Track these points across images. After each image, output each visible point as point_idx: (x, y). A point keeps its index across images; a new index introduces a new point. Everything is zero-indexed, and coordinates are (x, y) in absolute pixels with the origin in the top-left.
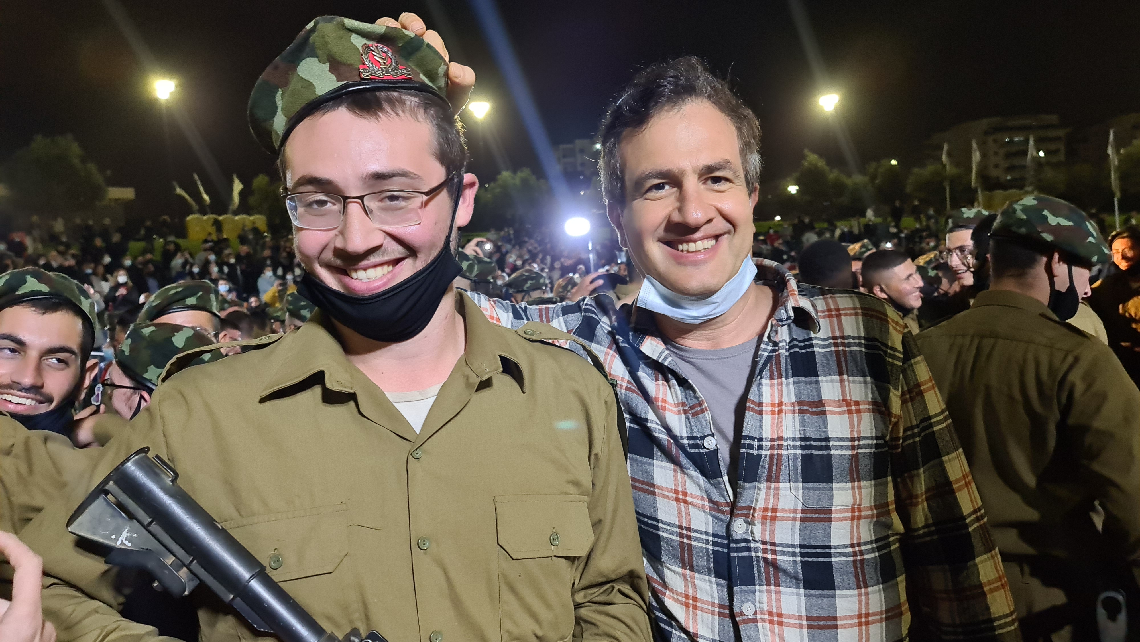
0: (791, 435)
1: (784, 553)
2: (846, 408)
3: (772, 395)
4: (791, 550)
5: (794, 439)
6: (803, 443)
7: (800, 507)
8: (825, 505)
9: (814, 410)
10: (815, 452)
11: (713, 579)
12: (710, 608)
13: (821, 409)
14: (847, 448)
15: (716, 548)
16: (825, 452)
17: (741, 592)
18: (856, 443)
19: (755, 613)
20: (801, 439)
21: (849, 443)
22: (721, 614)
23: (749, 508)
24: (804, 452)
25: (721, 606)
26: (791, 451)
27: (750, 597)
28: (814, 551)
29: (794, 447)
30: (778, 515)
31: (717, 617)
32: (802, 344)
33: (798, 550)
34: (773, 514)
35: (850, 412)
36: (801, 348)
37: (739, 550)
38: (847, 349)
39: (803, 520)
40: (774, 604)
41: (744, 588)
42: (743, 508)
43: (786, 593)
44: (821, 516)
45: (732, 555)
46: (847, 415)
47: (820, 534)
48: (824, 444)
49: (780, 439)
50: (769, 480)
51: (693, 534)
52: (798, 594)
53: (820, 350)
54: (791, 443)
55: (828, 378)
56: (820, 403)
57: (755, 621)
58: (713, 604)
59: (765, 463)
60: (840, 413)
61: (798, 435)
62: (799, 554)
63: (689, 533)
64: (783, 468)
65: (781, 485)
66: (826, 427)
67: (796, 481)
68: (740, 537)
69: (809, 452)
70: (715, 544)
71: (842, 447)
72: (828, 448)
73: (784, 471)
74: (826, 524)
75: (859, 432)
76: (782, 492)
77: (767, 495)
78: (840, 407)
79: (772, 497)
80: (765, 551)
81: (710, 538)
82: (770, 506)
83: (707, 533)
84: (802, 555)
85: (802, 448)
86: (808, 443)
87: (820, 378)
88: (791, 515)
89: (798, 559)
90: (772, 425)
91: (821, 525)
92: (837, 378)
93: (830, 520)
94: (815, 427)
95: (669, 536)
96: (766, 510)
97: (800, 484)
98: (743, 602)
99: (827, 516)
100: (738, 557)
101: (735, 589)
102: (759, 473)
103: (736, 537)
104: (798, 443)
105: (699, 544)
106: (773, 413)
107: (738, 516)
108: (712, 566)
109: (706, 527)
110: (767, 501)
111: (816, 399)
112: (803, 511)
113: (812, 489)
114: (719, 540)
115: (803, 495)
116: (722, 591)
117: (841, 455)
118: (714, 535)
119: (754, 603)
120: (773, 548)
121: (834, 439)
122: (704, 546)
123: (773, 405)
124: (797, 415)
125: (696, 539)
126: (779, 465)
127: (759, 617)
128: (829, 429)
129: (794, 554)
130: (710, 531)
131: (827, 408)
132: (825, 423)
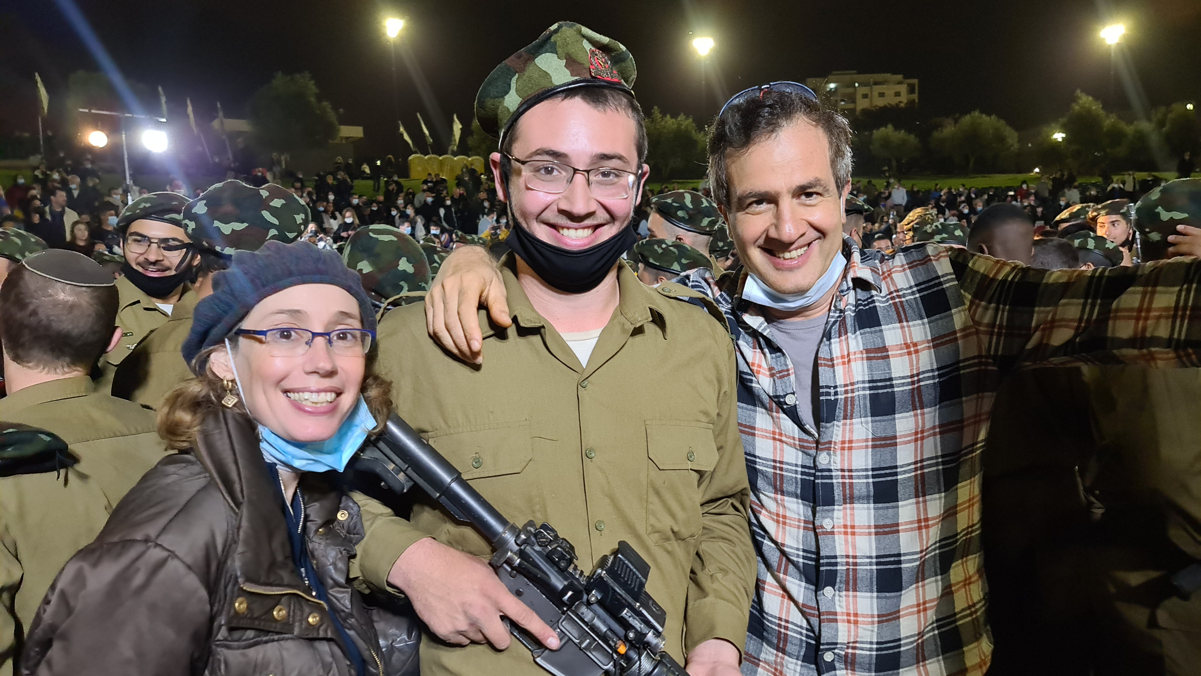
0: (861, 379)
1: (859, 477)
2: (906, 351)
3: (842, 350)
4: (864, 473)
5: (863, 382)
6: (871, 385)
7: (870, 436)
8: (890, 434)
9: (880, 355)
10: (880, 391)
11: (800, 501)
12: (797, 523)
13: (885, 354)
14: (908, 384)
15: (804, 477)
16: (890, 390)
17: (823, 510)
18: (916, 378)
19: (833, 527)
20: (870, 382)
21: (910, 380)
22: (805, 528)
23: (830, 442)
24: (872, 392)
25: (806, 522)
26: (861, 393)
27: (830, 514)
28: (883, 472)
29: (864, 389)
30: (853, 445)
31: (802, 531)
32: (866, 302)
33: (870, 473)
34: (850, 445)
35: (909, 353)
36: (865, 305)
37: (823, 477)
38: (903, 299)
39: (874, 447)
40: (849, 519)
41: (826, 508)
42: (825, 443)
43: (859, 509)
44: (888, 442)
45: (817, 481)
46: (907, 356)
47: (888, 457)
48: (888, 383)
49: (852, 384)
50: (845, 418)
51: (785, 466)
52: (869, 509)
53: (882, 305)
54: (861, 385)
55: (891, 326)
56: (884, 349)
57: (832, 533)
58: (799, 520)
59: (841, 405)
60: (901, 355)
61: (867, 379)
62: (871, 477)
63: (782, 466)
64: (855, 407)
65: (854, 421)
66: (890, 369)
67: (866, 416)
68: (824, 467)
69: (876, 392)
70: (803, 473)
71: (903, 384)
72: (892, 386)
73: (856, 409)
74: (892, 448)
75: (918, 368)
76: (855, 427)
77: (844, 430)
78: (901, 349)
79: (847, 432)
80: (843, 477)
81: (799, 469)
82: (847, 439)
83: (796, 465)
84: (874, 476)
85: (871, 388)
86: (875, 384)
87: (883, 327)
88: (864, 444)
89: (871, 480)
90: (844, 374)
91: (888, 449)
92: (898, 325)
93: (895, 444)
94: (881, 370)
95: (764, 469)
96: (843, 442)
97: (869, 419)
98: (824, 518)
99: (893, 441)
100: (822, 483)
101: (818, 508)
102: (837, 414)
103: (820, 467)
104: (867, 385)
105: (790, 474)
106: (844, 363)
107: (822, 450)
108: (799, 491)
109: (797, 460)
110: (844, 435)
111: (881, 345)
112: (873, 440)
113: (880, 421)
114: (807, 470)
115: (872, 427)
116: (807, 510)
117: (903, 391)
118: (803, 467)
119: (832, 519)
120: (850, 474)
121: (896, 379)
122: (794, 475)
123: (843, 357)
124: (865, 361)
125: (787, 470)
126: (852, 405)
127: (835, 530)
128: (892, 371)
129: (867, 477)
130: (800, 463)
131: (890, 353)
132: (889, 365)
